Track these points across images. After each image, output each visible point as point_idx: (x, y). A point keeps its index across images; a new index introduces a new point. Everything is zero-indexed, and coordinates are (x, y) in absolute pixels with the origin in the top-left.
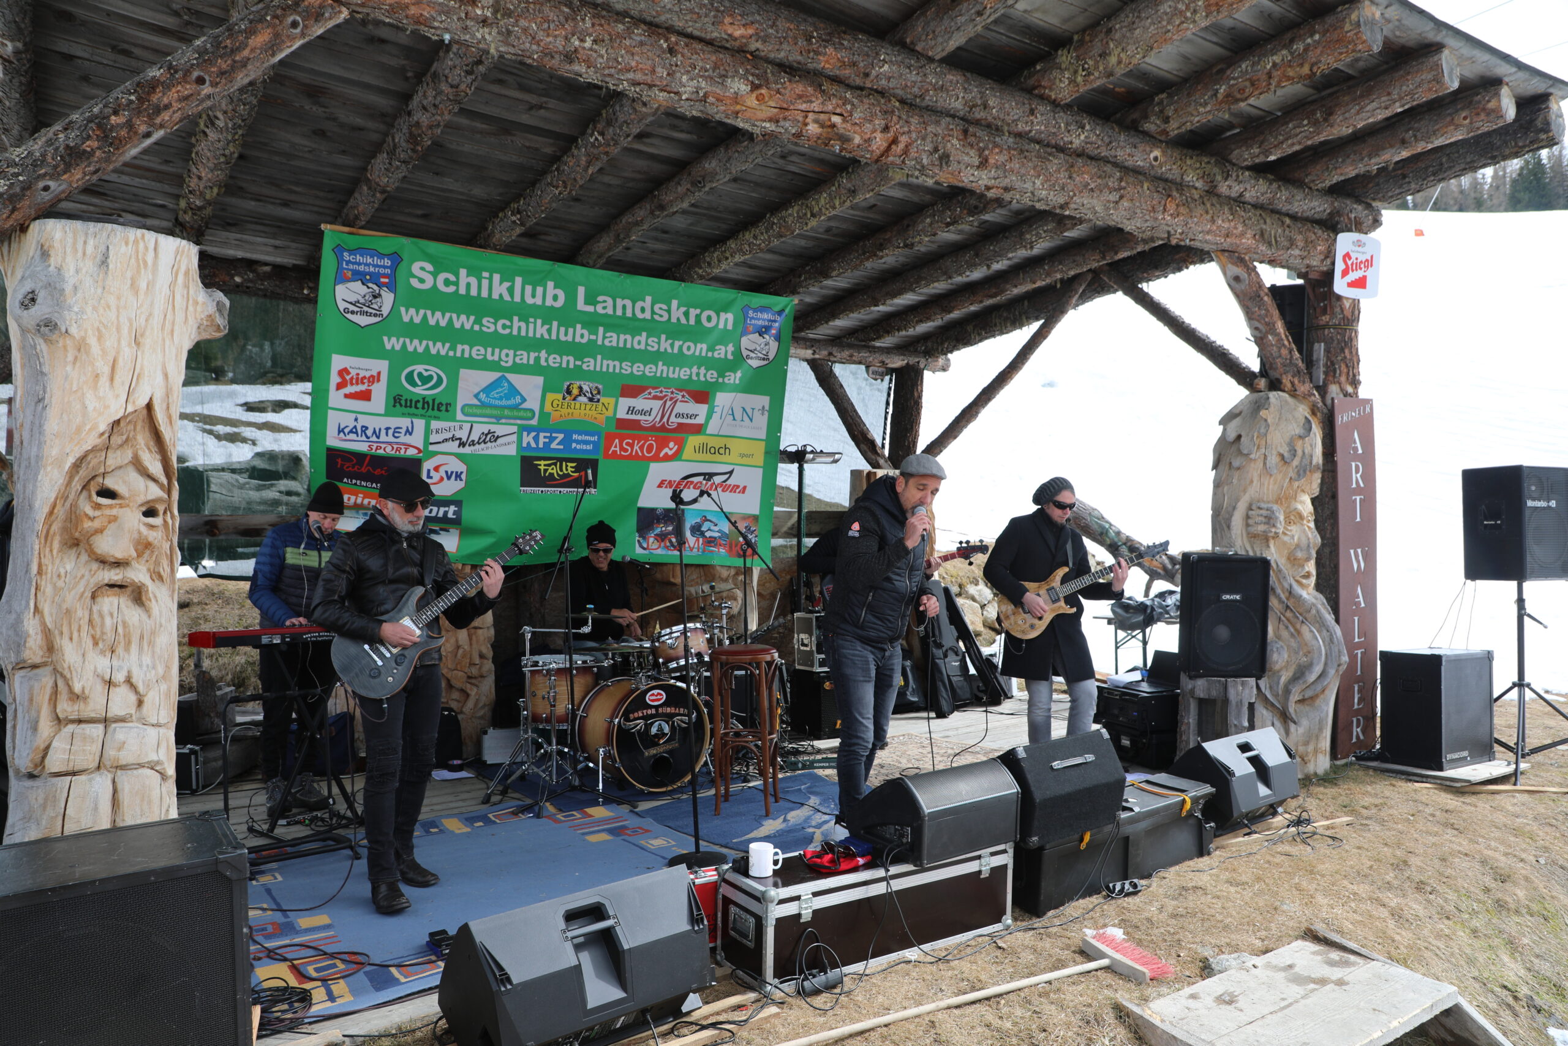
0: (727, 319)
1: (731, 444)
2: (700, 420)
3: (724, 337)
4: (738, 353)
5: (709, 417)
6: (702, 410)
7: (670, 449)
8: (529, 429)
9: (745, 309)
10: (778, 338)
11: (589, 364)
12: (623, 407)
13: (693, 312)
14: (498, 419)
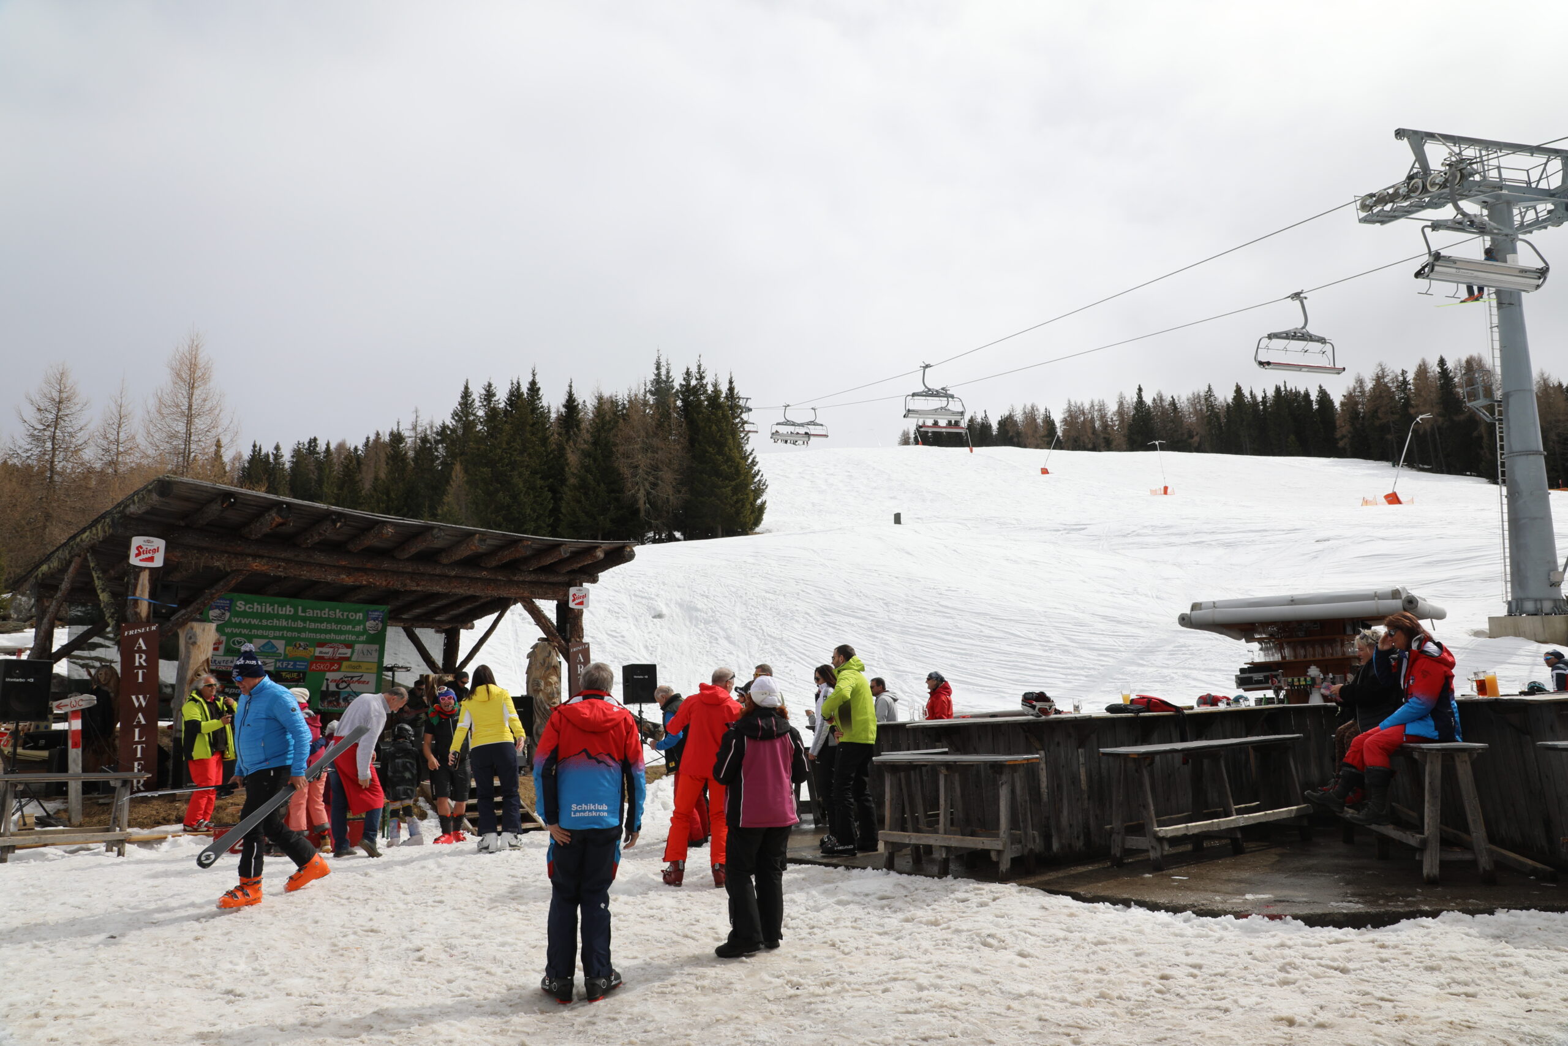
0: (360, 616)
1: (361, 664)
2: (348, 655)
3: (359, 623)
4: (365, 628)
5: (352, 653)
6: (348, 652)
7: (336, 667)
8: (279, 661)
9: (367, 612)
10: (382, 622)
11: (303, 635)
12: (318, 651)
13: (345, 614)
14: (267, 657)
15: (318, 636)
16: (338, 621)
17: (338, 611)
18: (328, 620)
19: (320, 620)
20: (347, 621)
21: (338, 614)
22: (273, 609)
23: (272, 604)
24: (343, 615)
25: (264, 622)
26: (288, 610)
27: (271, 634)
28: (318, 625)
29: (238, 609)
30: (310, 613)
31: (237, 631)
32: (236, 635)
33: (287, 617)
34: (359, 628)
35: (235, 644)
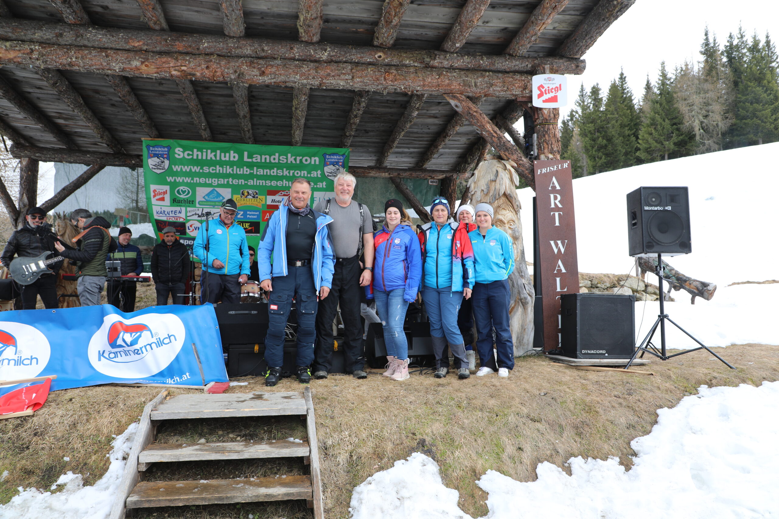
0: (315, 160)
3: (315, 168)
4: (323, 174)
9: (325, 155)
10: (343, 167)
12: (269, 200)
13: (298, 158)
14: (214, 206)
15: (268, 183)
16: (290, 167)
17: (289, 155)
18: (279, 166)
19: (270, 166)
20: (301, 167)
21: (291, 159)
22: (215, 156)
23: (214, 150)
24: (295, 159)
25: (206, 169)
26: (233, 156)
27: (215, 181)
28: (267, 172)
29: (176, 156)
30: (257, 159)
31: (179, 179)
32: (179, 184)
33: (231, 164)
34: (314, 174)
35: (180, 194)
